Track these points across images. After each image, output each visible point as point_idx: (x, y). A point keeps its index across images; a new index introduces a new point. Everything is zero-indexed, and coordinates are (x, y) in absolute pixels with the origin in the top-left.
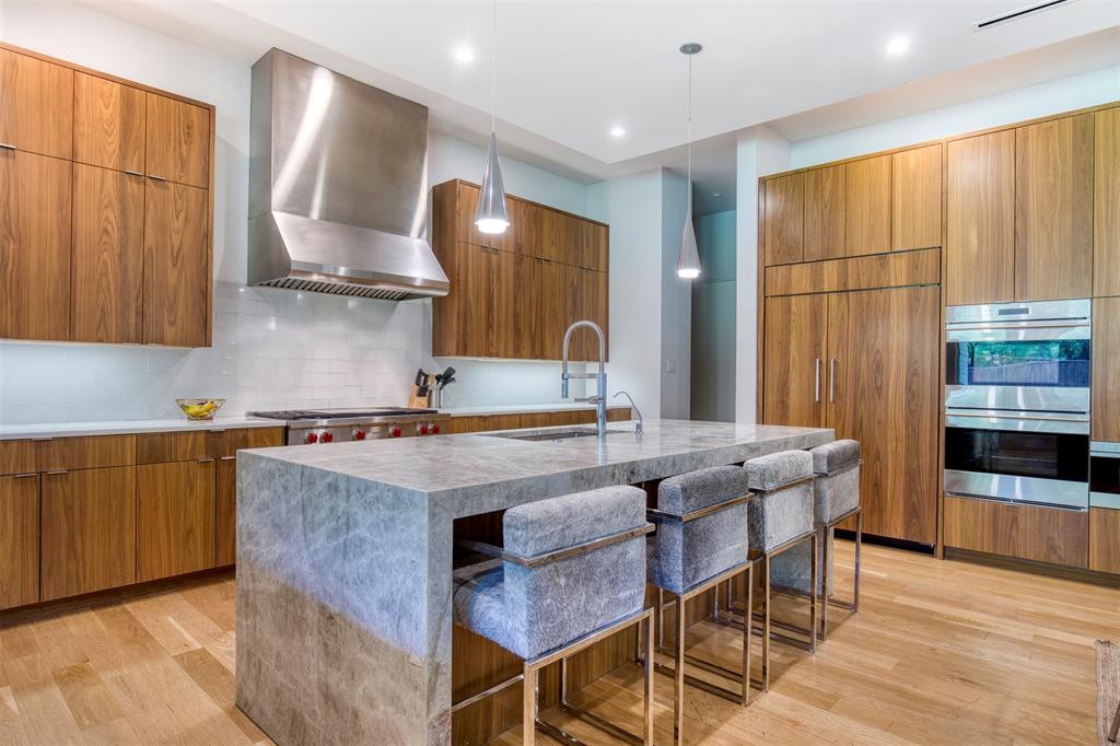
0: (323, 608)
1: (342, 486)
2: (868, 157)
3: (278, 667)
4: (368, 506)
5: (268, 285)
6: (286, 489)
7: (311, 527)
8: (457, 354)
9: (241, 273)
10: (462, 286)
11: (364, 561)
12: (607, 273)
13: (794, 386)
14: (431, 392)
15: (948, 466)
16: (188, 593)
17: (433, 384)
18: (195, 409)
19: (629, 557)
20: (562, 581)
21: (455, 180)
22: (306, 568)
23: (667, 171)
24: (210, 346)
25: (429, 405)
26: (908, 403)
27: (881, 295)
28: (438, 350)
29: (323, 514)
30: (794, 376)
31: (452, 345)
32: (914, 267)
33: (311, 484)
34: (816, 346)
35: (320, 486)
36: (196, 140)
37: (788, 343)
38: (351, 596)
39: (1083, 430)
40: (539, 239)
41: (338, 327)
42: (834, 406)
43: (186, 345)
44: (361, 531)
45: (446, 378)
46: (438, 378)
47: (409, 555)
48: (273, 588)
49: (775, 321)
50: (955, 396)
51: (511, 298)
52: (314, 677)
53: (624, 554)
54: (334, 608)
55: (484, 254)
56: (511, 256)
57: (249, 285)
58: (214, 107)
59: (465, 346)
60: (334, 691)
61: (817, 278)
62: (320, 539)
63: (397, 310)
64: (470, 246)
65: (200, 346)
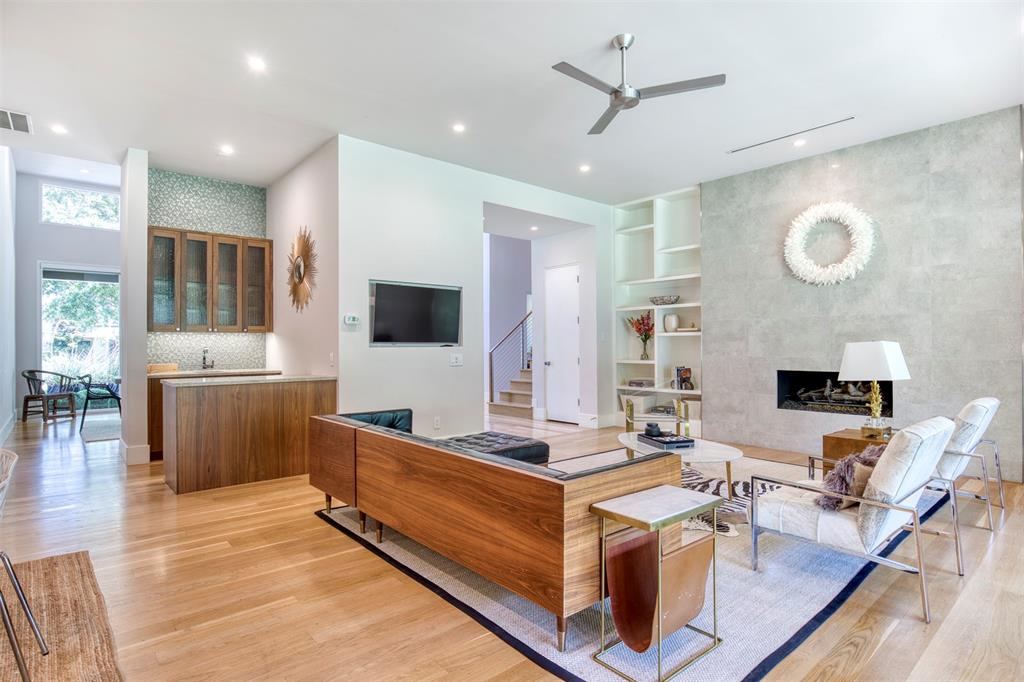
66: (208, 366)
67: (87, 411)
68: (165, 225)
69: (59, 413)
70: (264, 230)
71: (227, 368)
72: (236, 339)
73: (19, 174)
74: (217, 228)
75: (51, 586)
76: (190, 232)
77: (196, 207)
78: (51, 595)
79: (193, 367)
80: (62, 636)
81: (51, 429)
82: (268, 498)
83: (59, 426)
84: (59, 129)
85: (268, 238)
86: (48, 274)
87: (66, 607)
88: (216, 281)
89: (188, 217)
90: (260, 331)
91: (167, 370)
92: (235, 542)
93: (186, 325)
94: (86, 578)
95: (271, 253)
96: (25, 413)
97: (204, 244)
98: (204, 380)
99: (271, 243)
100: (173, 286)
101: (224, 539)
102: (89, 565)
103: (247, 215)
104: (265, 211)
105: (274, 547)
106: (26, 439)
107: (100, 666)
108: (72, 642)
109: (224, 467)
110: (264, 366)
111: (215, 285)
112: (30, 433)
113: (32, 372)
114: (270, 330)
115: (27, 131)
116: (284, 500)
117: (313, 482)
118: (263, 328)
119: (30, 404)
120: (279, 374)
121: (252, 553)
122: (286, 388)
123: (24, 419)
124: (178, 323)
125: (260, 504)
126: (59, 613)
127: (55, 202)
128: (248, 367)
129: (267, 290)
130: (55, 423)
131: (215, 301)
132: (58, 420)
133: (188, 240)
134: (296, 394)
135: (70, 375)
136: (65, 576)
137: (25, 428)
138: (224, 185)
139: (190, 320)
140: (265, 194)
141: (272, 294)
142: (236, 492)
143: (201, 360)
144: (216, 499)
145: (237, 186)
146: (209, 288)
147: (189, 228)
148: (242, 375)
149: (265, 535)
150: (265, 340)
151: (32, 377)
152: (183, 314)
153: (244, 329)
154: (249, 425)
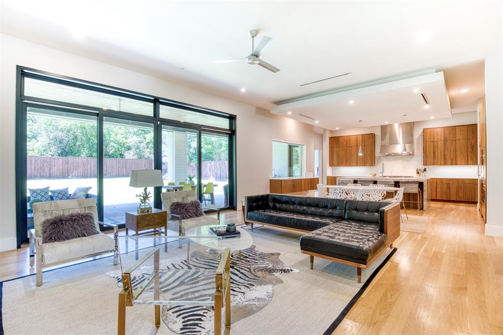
14: (420, 173)
36: (371, 139)
40: (455, 134)
45: (424, 170)
51: (442, 151)
55: (432, 143)
56: (442, 142)
64: (427, 142)
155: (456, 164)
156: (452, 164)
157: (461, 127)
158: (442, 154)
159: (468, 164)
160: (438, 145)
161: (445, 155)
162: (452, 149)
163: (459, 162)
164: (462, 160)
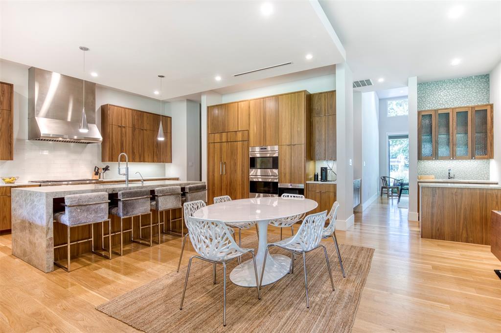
0: (29, 222)
1: (32, 193)
2: (232, 103)
3: (21, 240)
4: (36, 197)
5: (39, 140)
6: (22, 196)
7: (27, 204)
8: (109, 161)
9: (26, 136)
10: (110, 139)
11: (36, 209)
12: (171, 133)
13: (216, 170)
14: (100, 174)
15: (251, 192)
16: (4, 236)
17: (101, 171)
18: (8, 180)
19: (101, 207)
20: (79, 210)
21: (107, 105)
22: (26, 214)
23: (188, 101)
24: (13, 160)
25: (100, 178)
26: (242, 174)
27: (236, 143)
28: (103, 160)
29: (29, 201)
30: (216, 167)
31: (107, 158)
32: (243, 135)
33: (27, 194)
34: (221, 158)
35: (28, 195)
36: (6, 95)
37: (214, 157)
38: (34, 217)
39: (277, 181)
40: (143, 122)
41: (64, 153)
42: (225, 176)
43: (4, 160)
44: (35, 203)
45: (106, 169)
46: (103, 169)
47: (43, 206)
48: (19, 221)
49: (211, 150)
50: (252, 172)
51: (131, 143)
52: (28, 239)
53: (100, 206)
54: (31, 222)
55: (119, 128)
56: (131, 129)
57: (29, 140)
58: (13, 85)
59: (112, 158)
60: (31, 240)
61: (221, 138)
62: (29, 207)
63: (87, 147)
64: (114, 126)
65: (8, 160)
66: (452, 178)
67: (402, 195)
68: (428, 109)
69: (394, 194)
70: (488, 99)
71: (463, 179)
72: (469, 163)
73: (380, 100)
74: (456, 104)
75: (357, 257)
76: (440, 109)
77: (444, 96)
78: (356, 259)
79: (444, 178)
80: (352, 274)
81: (391, 201)
82: (469, 253)
83: (394, 200)
84: (381, 80)
85: (491, 103)
86: (390, 137)
87: (358, 265)
88: (455, 132)
89: (441, 102)
90: (484, 158)
91: (429, 179)
92: (435, 268)
93: (438, 157)
94: (369, 259)
95: (492, 112)
96: (382, 193)
97: (448, 114)
98: (449, 184)
99: (492, 106)
100: (432, 137)
101: (430, 264)
102: (372, 254)
103: (476, 93)
104: (489, 87)
105: (455, 278)
106: (382, 203)
107: (356, 290)
108: (353, 277)
109: (447, 229)
110: (488, 179)
111: (454, 135)
112: (384, 201)
113: (384, 177)
114: (491, 157)
115: (371, 84)
116: (478, 257)
117: (492, 251)
118: (486, 156)
119: (384, 190)
120: (497, 184)
121: (441, 276)
122: (489, 192)
123: (381, 196)
124: (435, 156)
125: (461, 255)
126: (355, 266)
127: (399, 106)
128: (476, 179)
129: (489, 134)
130: (392, 199)
131: (454, 143)
132: (394, 197)
133: (439, 114)
134: (497, 196)
135: (397, 179)
136: (363, 255)
137: (382, 199)
138: (460, 80)
139: (458, 153)
140: (488, 78)
141: (492, 136)
142: (453, 245)
143: (448, 174)
144: (438, 245)
145: (469, 78)
146: (451, 138)
147: (441, 108)
148: (469, 183)
149: (453, 270)
150: (489, 164)
151: (384, 179)
152: (436, 151)
153: (473, 157)
154: (462, 211)
155: (144, 161)
156: (140, 161)
157: (148, 114)
158: (131, 144)
159: (154, 162)
160: (126, 133)
161: (133, 148)
162: (140, 140)
163: (146, 159)
164: (149, 155)
